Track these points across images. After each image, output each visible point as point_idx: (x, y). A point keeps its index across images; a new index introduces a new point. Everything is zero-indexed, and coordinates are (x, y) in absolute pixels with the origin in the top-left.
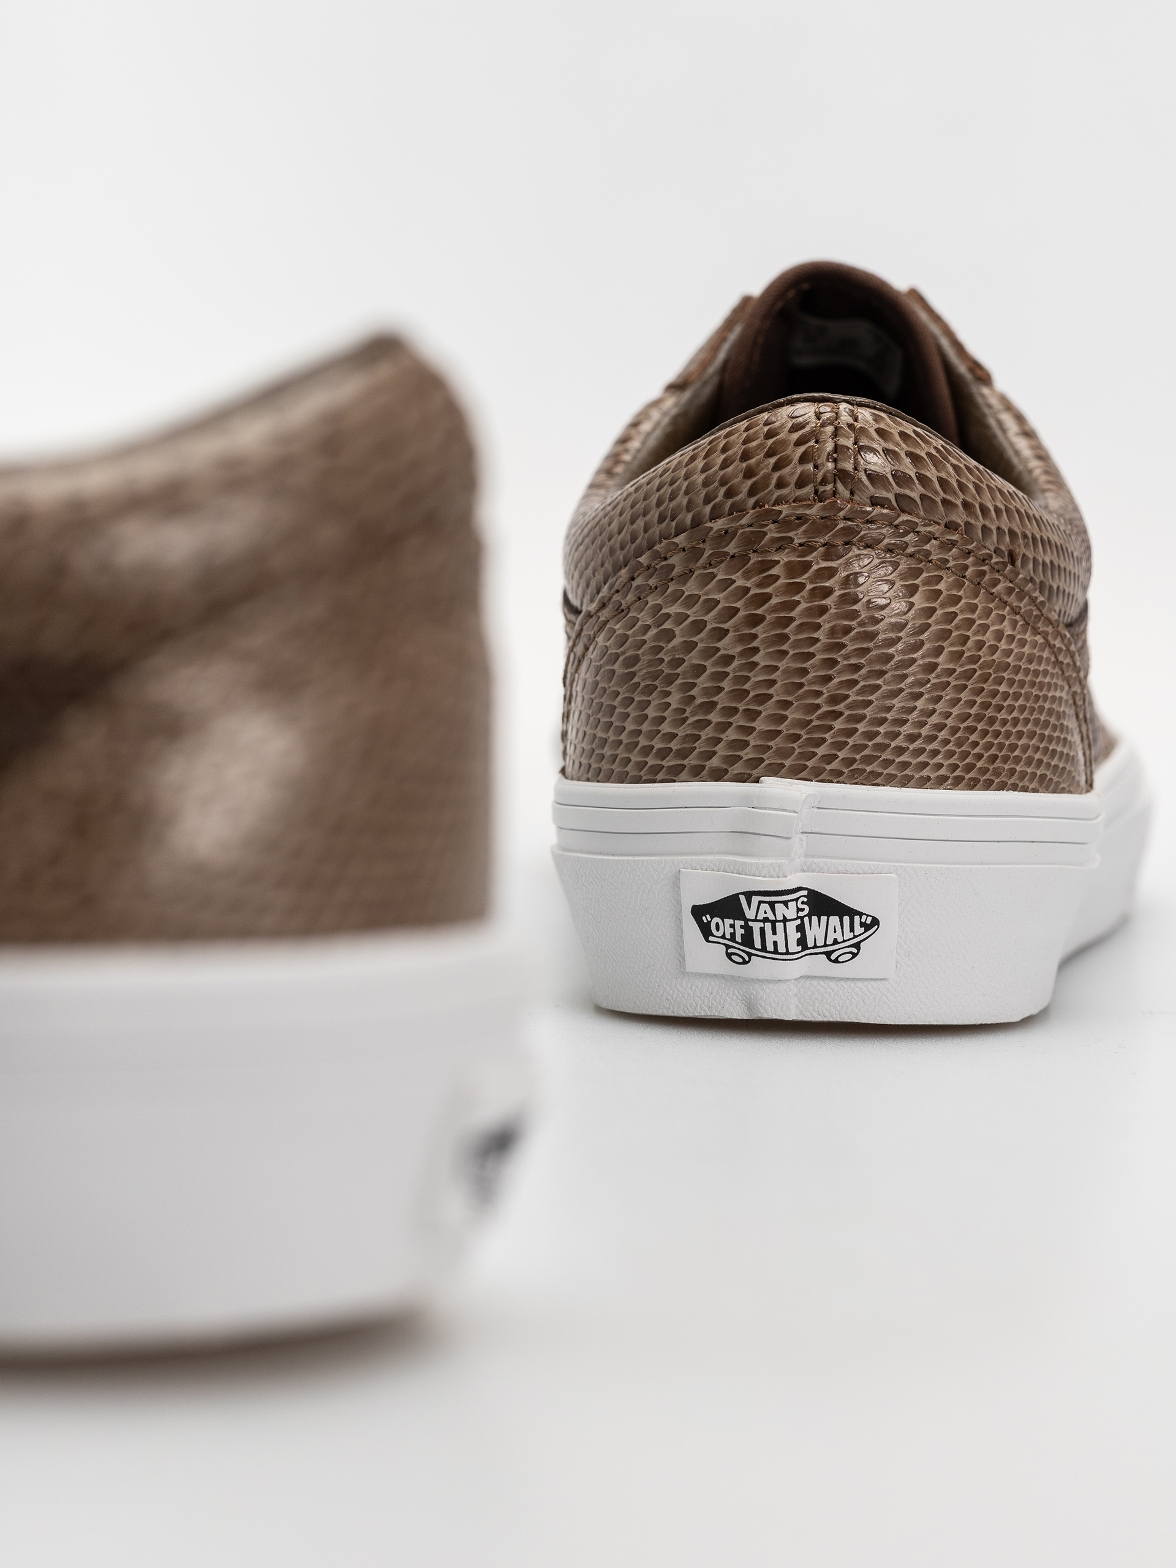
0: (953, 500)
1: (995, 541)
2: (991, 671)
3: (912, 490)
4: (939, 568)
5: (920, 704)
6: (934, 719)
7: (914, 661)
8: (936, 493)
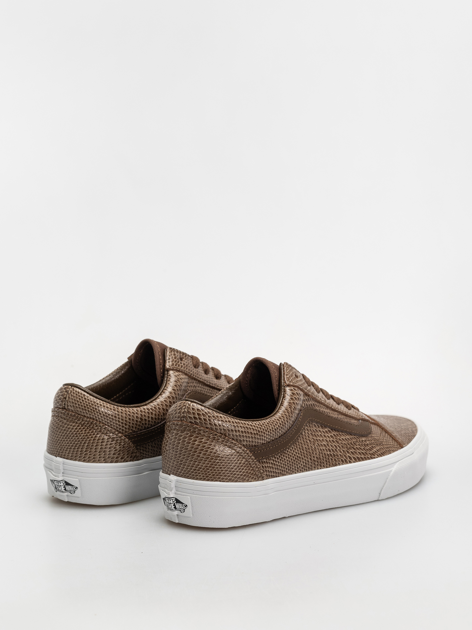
0: (207, 423)
1: (220, 431)
2: (214, 458)
3: (197, 420)
4: (203, 436)
5: (196, 463)
6: (199, 466)
7: (195, 455)
8: (203, 421)
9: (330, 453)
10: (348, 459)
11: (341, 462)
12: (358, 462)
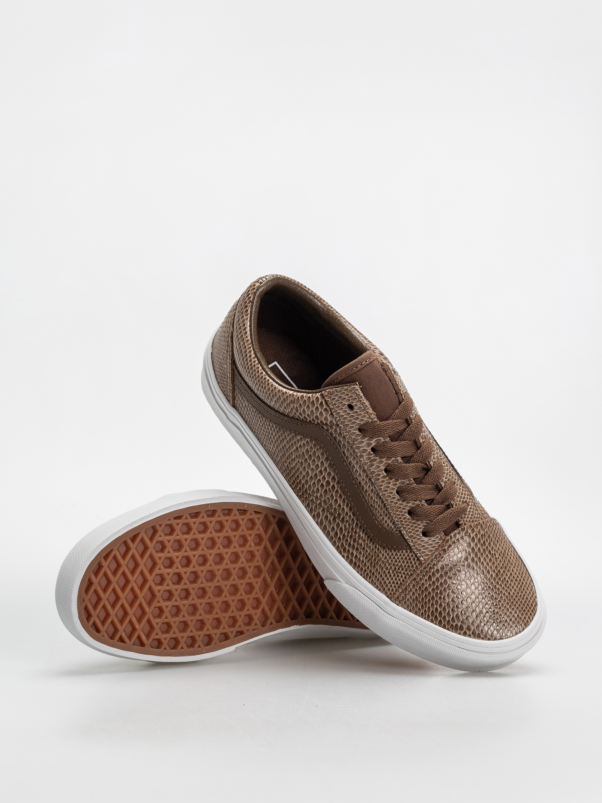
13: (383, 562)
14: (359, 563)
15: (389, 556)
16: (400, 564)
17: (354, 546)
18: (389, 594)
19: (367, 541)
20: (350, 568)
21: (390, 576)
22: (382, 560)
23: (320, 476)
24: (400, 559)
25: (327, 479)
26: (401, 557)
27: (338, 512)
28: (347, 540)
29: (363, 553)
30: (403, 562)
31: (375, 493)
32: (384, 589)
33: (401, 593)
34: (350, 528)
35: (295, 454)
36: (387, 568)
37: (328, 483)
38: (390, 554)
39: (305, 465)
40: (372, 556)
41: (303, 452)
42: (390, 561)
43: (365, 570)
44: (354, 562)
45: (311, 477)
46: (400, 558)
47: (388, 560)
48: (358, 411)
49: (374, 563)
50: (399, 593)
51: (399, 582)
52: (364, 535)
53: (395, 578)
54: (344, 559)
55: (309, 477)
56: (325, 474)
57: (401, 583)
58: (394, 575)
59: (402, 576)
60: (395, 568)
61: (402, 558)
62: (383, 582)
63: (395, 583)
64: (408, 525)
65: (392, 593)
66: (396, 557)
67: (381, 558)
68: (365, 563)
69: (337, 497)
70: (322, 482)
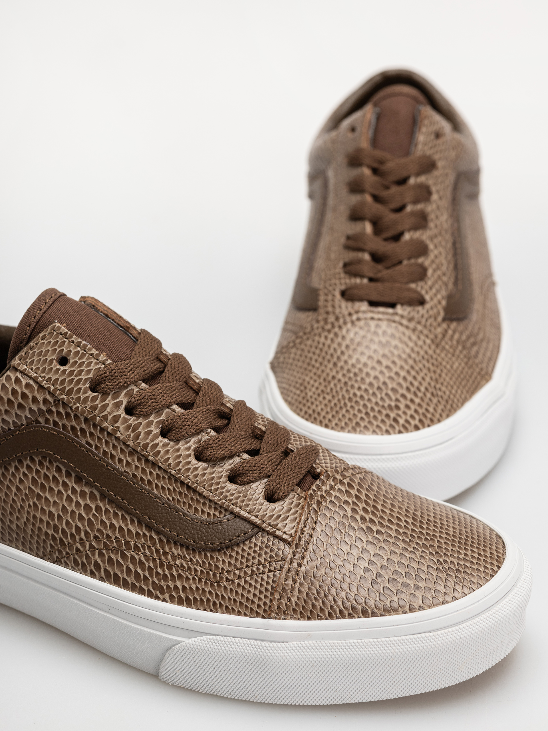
9: (53, 533)
10: (90, 566)
11: (71, 563)
12: (110, 583)
13: (228, 572)
14: (194, 594)
15: (234, 559)
16: (256, 561)
17: (172, 575)
18: (262, 613)
19: (189, 555)
20: (183, 609)
21: (251, 585)
22: (226, 570)
23: (70, 506)
24: (253, 554)
25: (83, 504)
26: (253, 550)
27: (123, 542)
28: (158, 573)
29: (191, 578)
30: (260, 555)
31: (164, 478)
32: (251, 608)
33: (280, 599)
34: (152, 553)
35: (18, 498)
36: (239, 577)
37: (87, 508)
38: (234, 554)
39: (41, 504)
40: (208, 573)
41: (29, 488)
42: (239, 566)
43: (208, 599)
44: (184, 599)
45: (59, 516)
46: (252, 552)
47: (235, 565)
48: (76, 360)
49: (216, 582)
50: (276, 600)
51: (269, 587)
52: (179, 550)
53: (259, 584)
54: (167, 602)
55: (56, 519)
56: (76, 497)
57: (272, 588)
58: (256, 581)
59: (268, 577)
60: (252, 571)
61: (255, 551)
62: (244, 601)
63: (264, 591)
64: (238, 498)
65: (267, 608)
66: (245, 554)
67: (223, 569)
68: (203, 589)
69: (111, 520)
70: (77, 513)
